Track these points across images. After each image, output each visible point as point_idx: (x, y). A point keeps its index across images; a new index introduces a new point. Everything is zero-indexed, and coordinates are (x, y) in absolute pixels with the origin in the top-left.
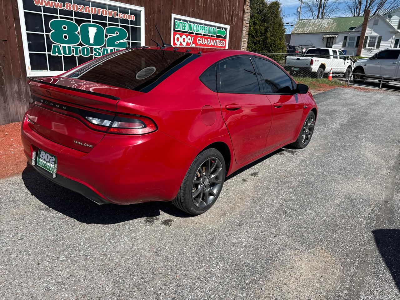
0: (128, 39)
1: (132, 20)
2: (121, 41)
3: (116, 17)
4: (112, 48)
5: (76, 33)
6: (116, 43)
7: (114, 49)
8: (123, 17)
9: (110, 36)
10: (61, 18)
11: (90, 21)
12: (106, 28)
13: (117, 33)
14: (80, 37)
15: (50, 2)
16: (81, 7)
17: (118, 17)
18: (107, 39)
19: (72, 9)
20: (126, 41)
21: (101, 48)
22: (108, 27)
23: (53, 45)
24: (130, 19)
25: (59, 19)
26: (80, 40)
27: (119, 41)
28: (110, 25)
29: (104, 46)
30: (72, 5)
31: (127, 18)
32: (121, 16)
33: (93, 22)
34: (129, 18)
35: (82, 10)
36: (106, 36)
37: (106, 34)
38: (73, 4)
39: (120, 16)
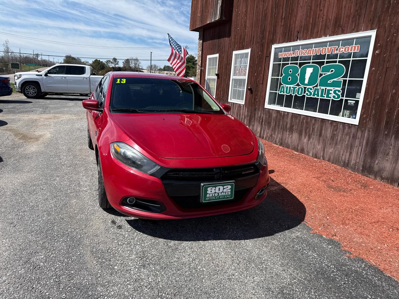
0: (345, 76)
1: (356, 51)
2: (335, 80)
3: (335, 53)
4: (324, 88)
5: (297, 75)
6: (329, 82)
7: (326, 89)
8: (344, 51)
9: (324, 74)
10: (291, 64)
11: (310, 63)
12: (322, 67)
13: (332, 71)
14: (299, 78)
15: (287, 53)
16: (305, 51)
17: (338, 52)
18: (320, 78)
19: (298, 55)
20: (342, 80)
21: (313, 87)
22: (325, 65)
23: (282, 86)
24: (353, 51)
25: (289, 65)
26: (298, 81)
27: (332, 80)
28: (327, 62)
29: (317, 86)
30: (299, 52)
31: (348, 50)
32: (341, 50)
33: (313, 63)
34: (351, 50)
35: (305, 54)
36: (321, 75)
37: (321, 73)
38: (300, 50)
39: (339, 51)
